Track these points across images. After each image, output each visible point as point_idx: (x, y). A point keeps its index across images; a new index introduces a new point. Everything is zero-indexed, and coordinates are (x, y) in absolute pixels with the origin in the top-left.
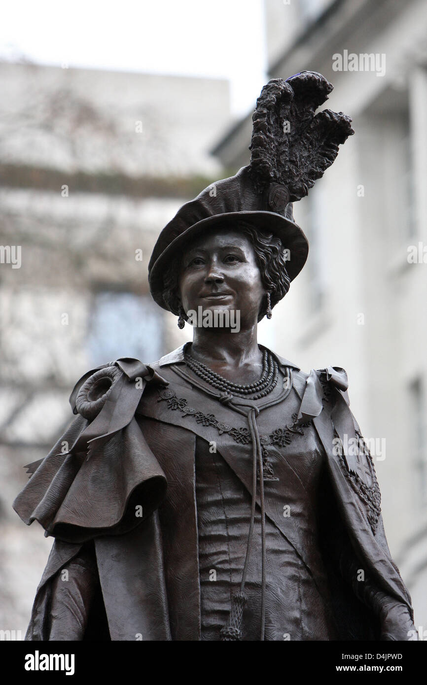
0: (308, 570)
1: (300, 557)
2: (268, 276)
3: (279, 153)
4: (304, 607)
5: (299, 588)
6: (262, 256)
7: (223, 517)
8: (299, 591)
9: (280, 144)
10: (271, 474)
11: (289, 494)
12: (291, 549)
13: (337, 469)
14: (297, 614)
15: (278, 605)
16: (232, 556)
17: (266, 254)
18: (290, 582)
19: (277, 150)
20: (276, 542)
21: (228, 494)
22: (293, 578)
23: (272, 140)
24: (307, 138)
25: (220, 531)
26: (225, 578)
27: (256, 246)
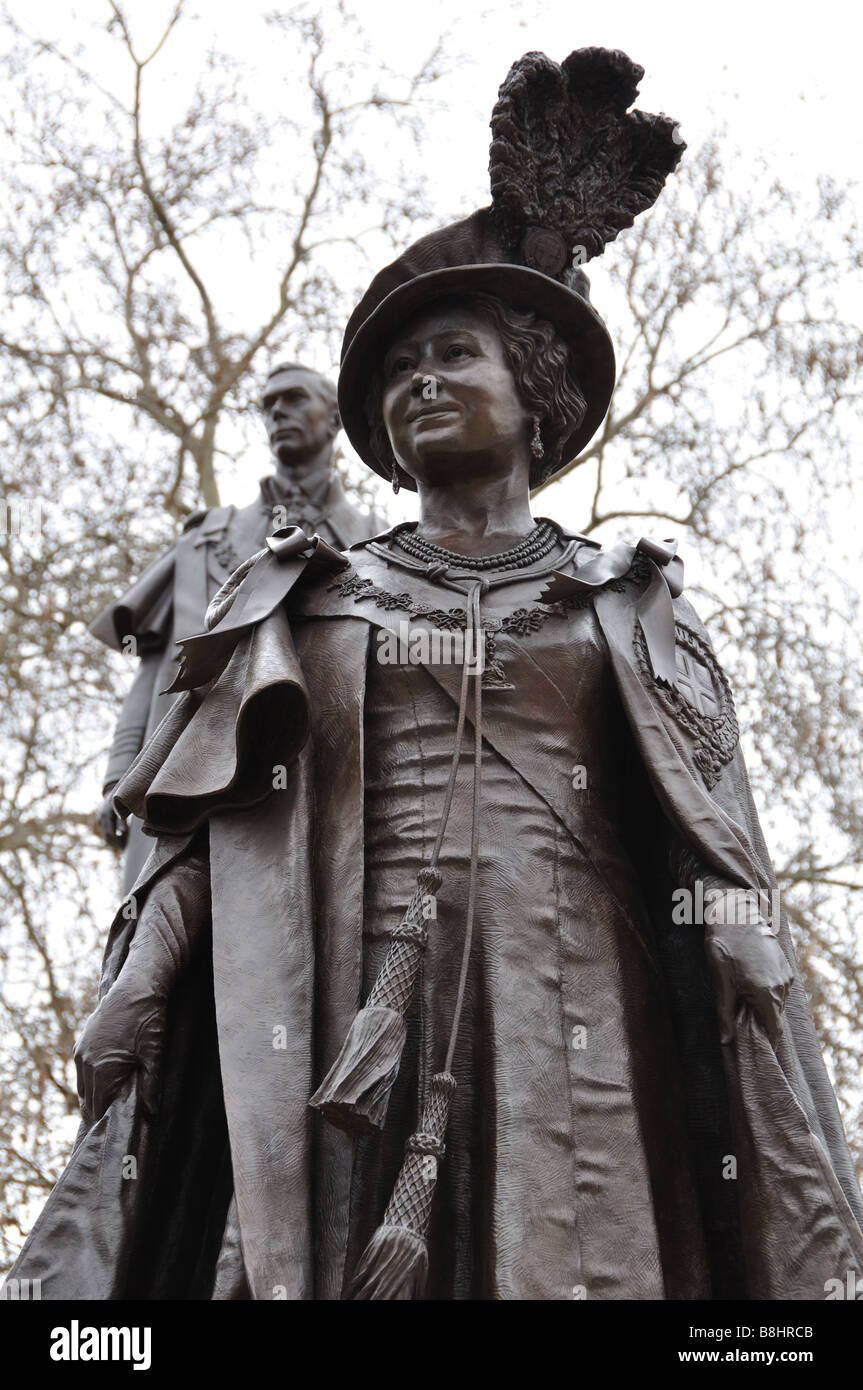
0: (577, 843)
1: (560, 821)
2: (529, 384)
3: (541, 180)
4: (564, 902)
5: (555, 870)
6: (513, 348)
7: (417, 757)
8: (555, 879)
9: (546, 164)
10: (500, 678)
11: (538, 714)
12: (542, 806)
13: (635, 686)
14: (549, 913)
15: (510, 895)
16: (428, 818)
17: (523, 346)
18: (537, 859)
19: (539, 173)
20: (513, 794)
21: (426, 720)
22: (543, 853)
23: (528, 156)
24: (600, 159)
25: (410, 778)
26: (414, 853)
27: (503, 332)
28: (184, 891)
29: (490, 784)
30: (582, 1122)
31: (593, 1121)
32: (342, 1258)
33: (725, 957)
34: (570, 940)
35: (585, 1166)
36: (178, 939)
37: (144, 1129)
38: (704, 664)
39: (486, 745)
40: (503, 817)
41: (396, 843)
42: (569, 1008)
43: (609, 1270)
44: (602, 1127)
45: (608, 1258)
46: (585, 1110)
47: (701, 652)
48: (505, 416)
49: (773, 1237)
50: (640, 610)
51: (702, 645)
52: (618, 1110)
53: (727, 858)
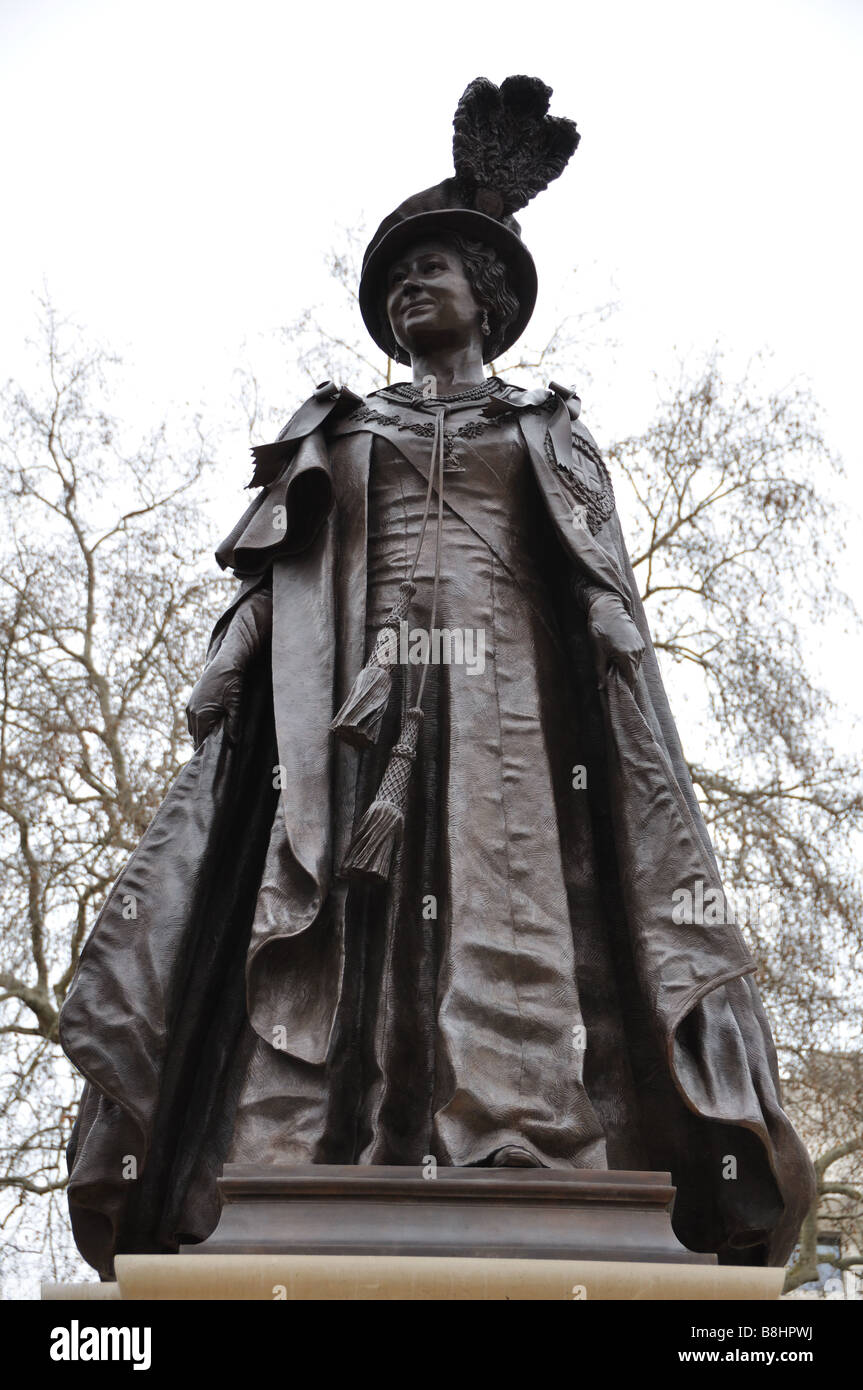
0: (507, 569)
1: (495, 555)
2: (480, 288)
3: (487, 158)
4: (497, 604)
5: (492, 585)
6: (469, 264)
7: (402, 516)
8: (492, 590)
9: (489, 149)
10: (456, 465)
11: (480, 488)
12: (484, 545)
13: (544, 469)
14: (487, 611)
15: (461, 600)
16: (409, 553)
17: (475, 263)
18: (480, 578)
19: (485, 155)
20: (465, 538)
21: (409, 493)
22: (484, 574)
23: (477, 144)
24: (525, 146)
25: (399, 529)
26: (400, 575)
27: (462, 254)
28: (258, 609)
29: (450, 531)
30: (508, 740)
31: (515, 738)
32: (350, 824)
33: (599, 634)
34: (502, 628)
35: (509, 766)
36: (252, 636)
37: (229, 752)
38: (592, 460)
39: (446, 507)
40: (458, 552)
41: (388, 569)
42: (500, 670)
43: (524, 830)
44: (520, 742)
45: (522, 823)
46: (509, 732)
47: (591, 453)
48: (465, 308)
49: (629, 807)
50: (550, 425)
51: (592, 449)
52: (531, 732)
53: (602, 574)
